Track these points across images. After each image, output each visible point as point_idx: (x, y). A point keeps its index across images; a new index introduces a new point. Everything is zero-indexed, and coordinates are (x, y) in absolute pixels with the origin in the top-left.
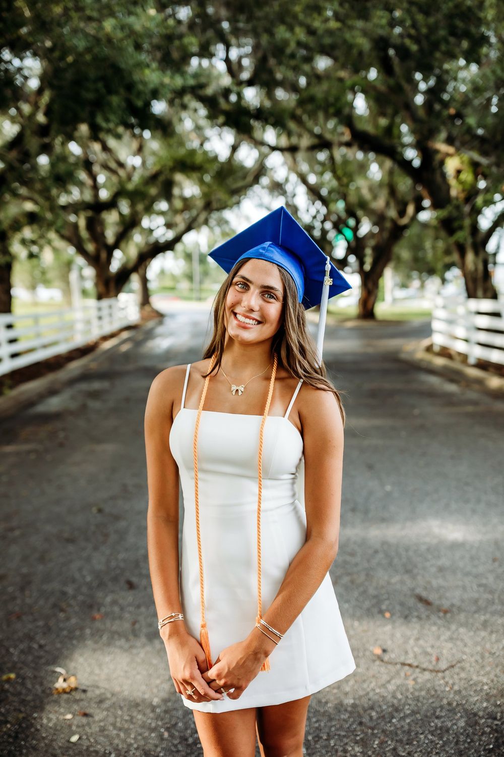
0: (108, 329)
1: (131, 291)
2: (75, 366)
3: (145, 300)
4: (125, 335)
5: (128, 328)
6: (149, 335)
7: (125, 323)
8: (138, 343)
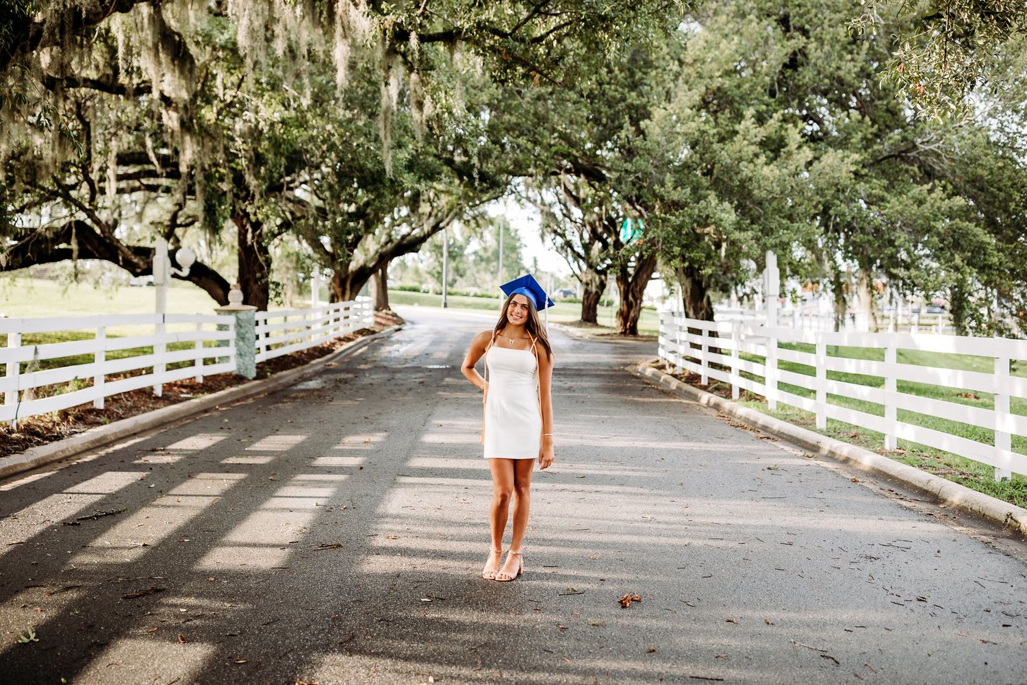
0: (344, 331)
1: (367, 294)
2: (317, 363)
3: (382, 302)
4: (360, 338)
5: (362, 332)
6: (386, 340)
7: (359, 327)
8: (374, 347)
